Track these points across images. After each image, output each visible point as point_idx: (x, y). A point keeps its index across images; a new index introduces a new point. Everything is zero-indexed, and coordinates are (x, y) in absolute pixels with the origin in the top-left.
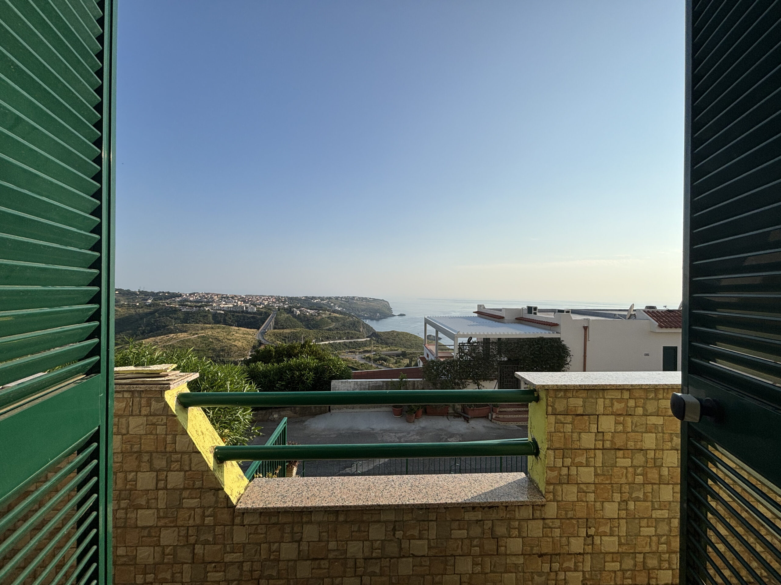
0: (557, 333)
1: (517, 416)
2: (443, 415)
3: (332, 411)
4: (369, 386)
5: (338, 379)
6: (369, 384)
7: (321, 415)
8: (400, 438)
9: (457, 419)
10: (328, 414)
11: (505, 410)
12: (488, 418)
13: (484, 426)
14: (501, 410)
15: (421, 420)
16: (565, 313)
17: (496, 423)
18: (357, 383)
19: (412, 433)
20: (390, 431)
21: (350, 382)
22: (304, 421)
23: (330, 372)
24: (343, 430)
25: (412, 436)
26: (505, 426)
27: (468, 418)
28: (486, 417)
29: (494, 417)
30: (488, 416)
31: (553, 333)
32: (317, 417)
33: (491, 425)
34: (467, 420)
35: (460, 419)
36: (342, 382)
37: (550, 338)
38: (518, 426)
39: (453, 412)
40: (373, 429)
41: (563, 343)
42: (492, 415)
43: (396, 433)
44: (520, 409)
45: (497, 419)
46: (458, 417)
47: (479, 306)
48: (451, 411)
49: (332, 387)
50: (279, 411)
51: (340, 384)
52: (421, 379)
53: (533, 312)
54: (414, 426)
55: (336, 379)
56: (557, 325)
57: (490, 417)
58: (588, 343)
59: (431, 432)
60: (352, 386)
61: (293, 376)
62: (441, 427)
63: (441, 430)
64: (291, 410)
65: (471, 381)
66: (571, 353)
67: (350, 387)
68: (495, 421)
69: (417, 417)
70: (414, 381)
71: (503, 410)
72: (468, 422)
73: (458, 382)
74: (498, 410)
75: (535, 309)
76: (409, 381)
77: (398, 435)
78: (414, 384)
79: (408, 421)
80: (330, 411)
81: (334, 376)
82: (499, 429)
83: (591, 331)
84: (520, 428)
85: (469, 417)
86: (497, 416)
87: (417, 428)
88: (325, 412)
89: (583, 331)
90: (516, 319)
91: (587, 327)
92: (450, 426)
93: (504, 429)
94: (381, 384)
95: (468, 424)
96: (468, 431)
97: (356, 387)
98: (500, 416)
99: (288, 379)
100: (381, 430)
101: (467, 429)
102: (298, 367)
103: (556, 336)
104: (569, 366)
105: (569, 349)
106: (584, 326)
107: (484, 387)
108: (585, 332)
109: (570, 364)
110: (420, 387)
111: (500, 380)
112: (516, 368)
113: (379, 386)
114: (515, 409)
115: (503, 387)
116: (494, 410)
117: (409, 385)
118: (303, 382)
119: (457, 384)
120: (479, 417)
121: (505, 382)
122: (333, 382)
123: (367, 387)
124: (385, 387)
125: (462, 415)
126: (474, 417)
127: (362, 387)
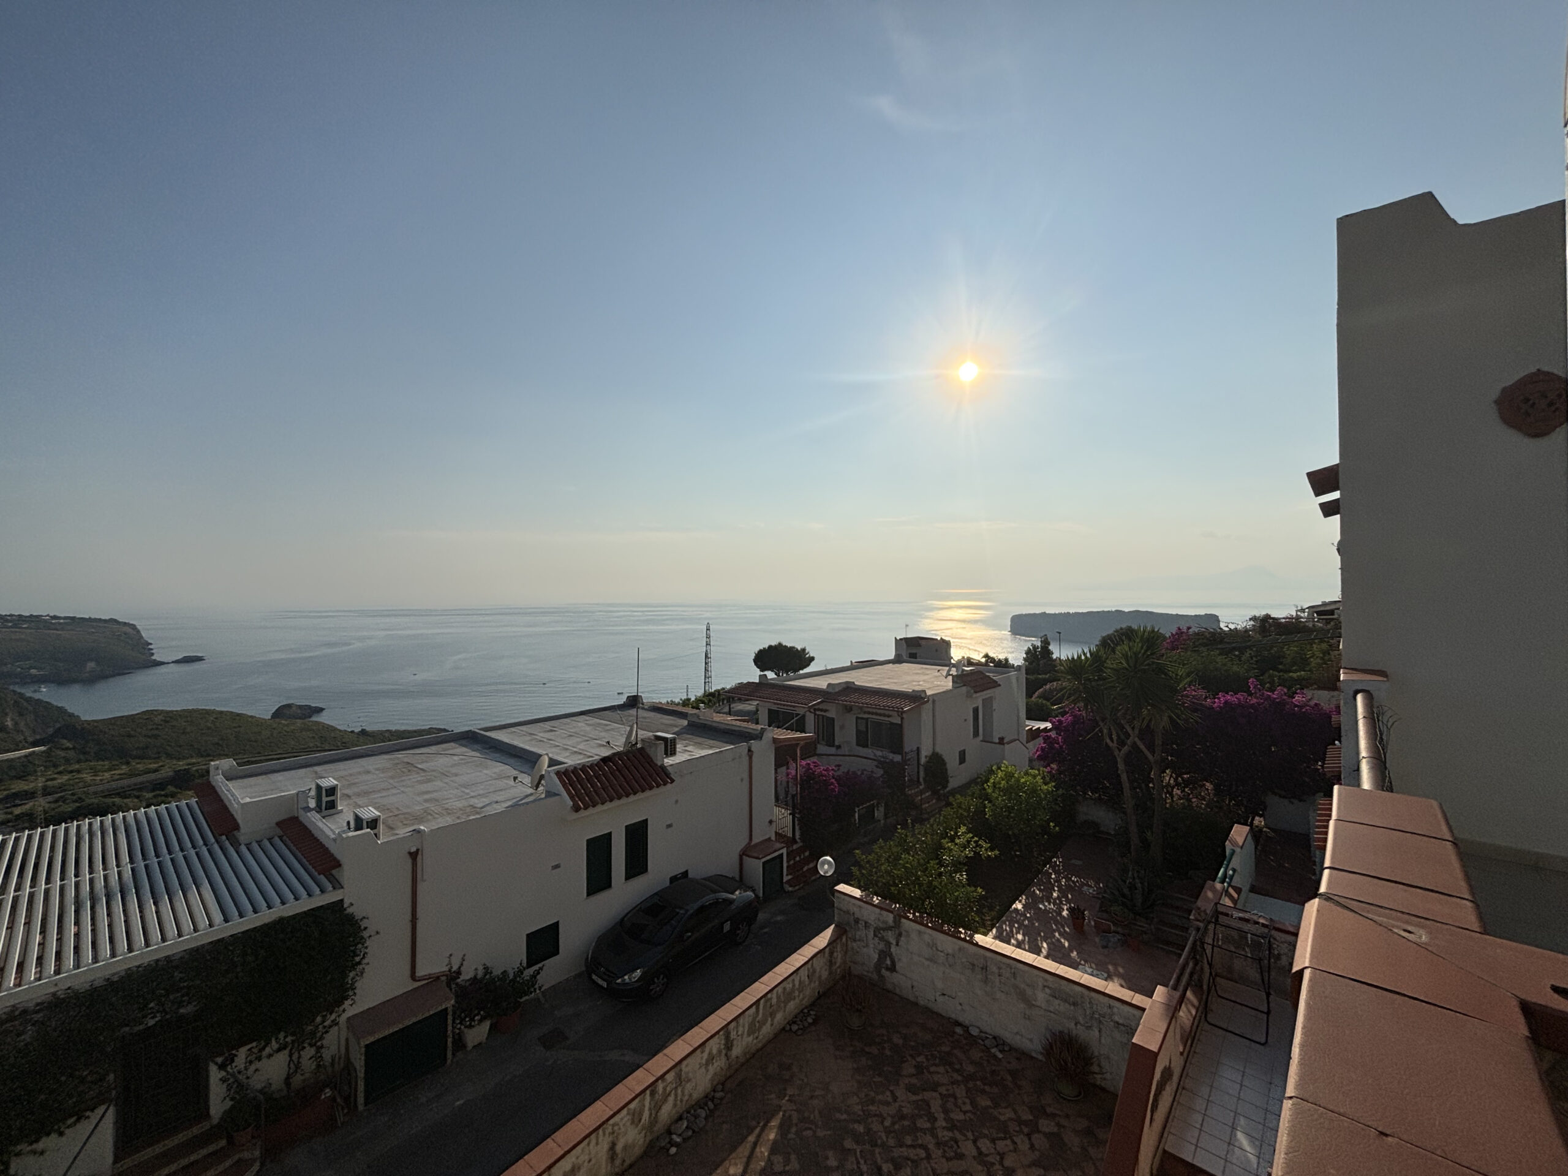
0: (336, 888)
16: (364, 830)
31: (323, 892)
41: (350, 910)
44: (194, 1157)
53: (325, 799)
56: (338, 865)
58: (421, 887)
75: (331, 791)
83: (427, 862)
89: (409, 861)
90: (278, 824)
91: (418, 850)
103: (331, 897)
104: (364, 966)
105: (363, 924)
106: (410, 854)
107: (42, 1153)
108: (413, 864)
109: (365, 961)
111: (127, 1093)
112: (190, 1034)
114: (173, 1167)
115: (139, 1109)
121: (148, 1091)
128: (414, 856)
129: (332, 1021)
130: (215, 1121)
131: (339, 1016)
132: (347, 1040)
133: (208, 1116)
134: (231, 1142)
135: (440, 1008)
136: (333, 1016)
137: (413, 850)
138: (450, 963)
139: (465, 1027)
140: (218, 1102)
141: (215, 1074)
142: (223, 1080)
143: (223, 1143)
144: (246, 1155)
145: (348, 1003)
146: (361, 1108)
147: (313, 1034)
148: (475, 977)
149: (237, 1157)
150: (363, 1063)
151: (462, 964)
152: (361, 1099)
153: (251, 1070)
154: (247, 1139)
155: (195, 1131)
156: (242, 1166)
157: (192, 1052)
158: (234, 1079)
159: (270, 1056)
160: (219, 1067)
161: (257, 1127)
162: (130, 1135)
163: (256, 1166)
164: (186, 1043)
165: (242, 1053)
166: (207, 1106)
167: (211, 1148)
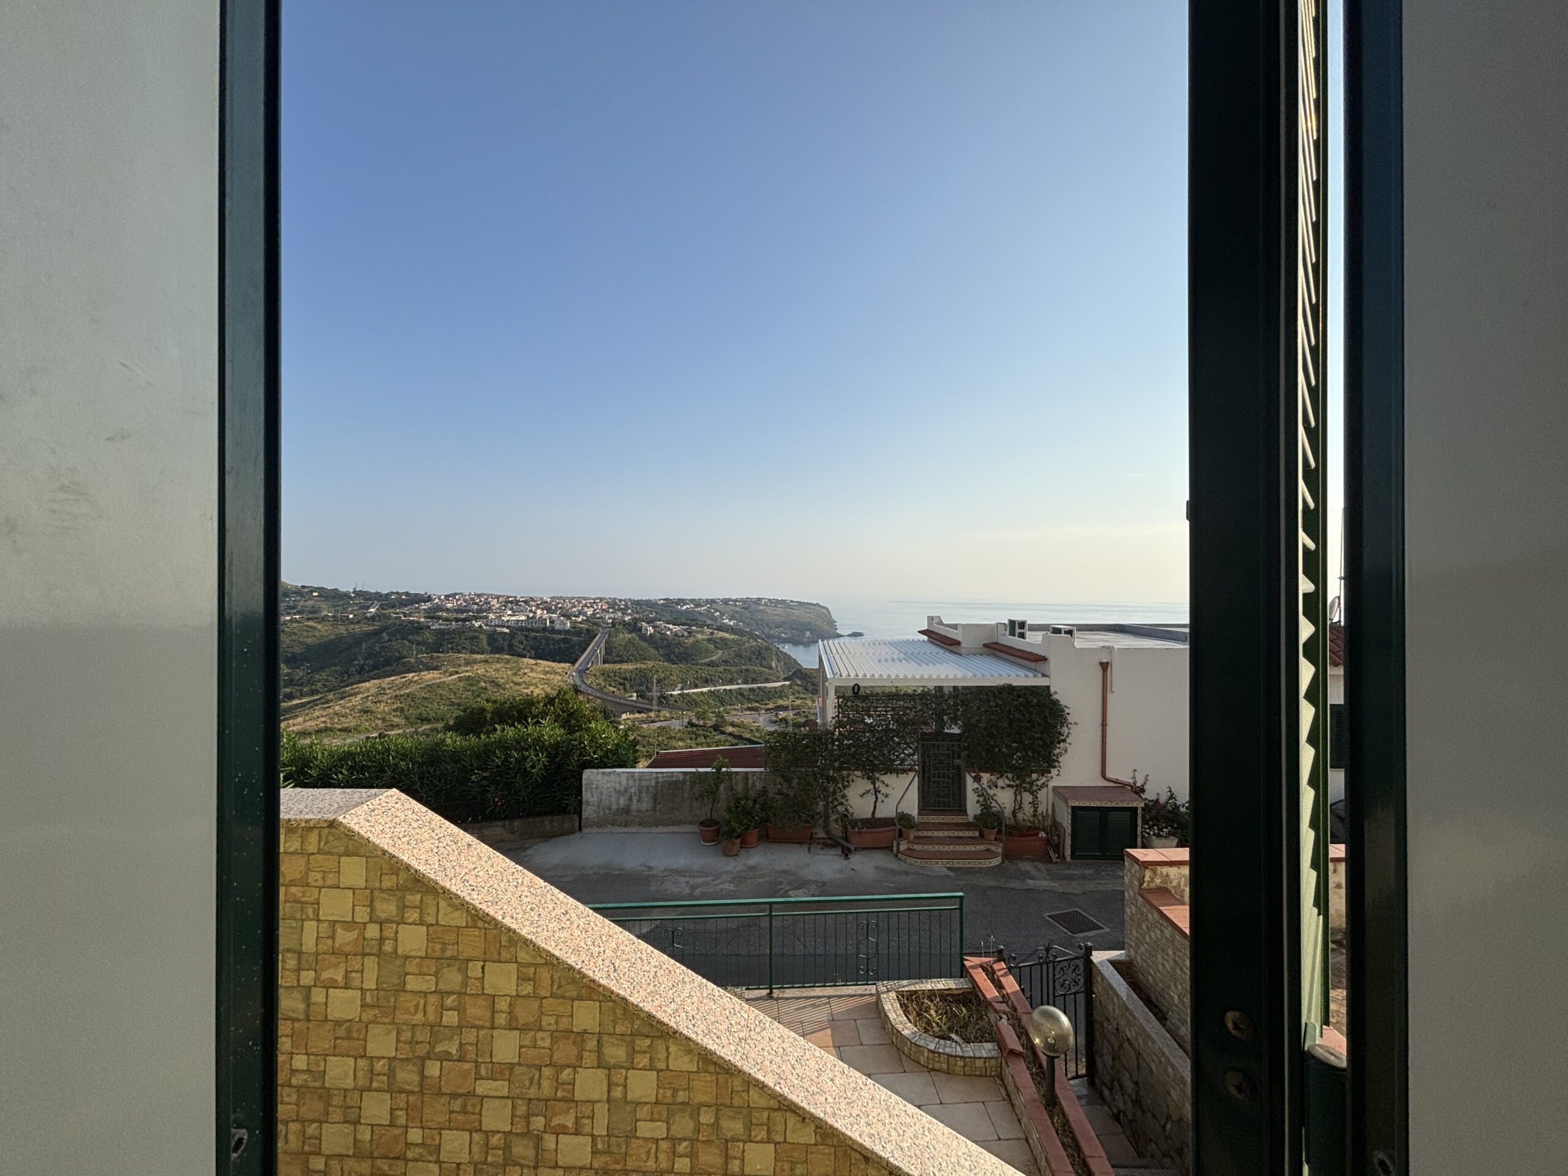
0: (1044, 675)
1: (951, 848)
2: (801, 843)
3: (584, 830)
4: (657, 783)
5: (598, 767)
6: (657, 778)
7: (562, 838)
8: (693, 888)
9: (826, 850)
10: (578, 835)
11: (930, 834)
12: (892, 851)
13: (877, 868)
14: (920, 834)
15: (752, 851)
16: (1063, 635)
17: (905, 862)
18: (633, 776)
19: (724, 877)
20: (681, 872)
21: (619, 774)
22: (526, 849)
23: (582, 754)
24: (591, 868)
25: (721, 883)
26: (922, 868)
27: (849, 850)
28: (889, 848)
29: (902, 848)
30: (892, 846)
31: (1035, 676)
32: (553, 841)
33: (893, 864)
34: (846, 853)
35: (833, 851)
36: (603, 773)
37: (1026, 688)
38: (949, 869)
39: (826, 838)
40: (650, 868)
41: (1055, 697)
42: (898, 845)
43: (691, 877)
44: (961, 834)
45: (910, 853)
46: (831, 846)
47: (931, 619)
48: (821, 834)
49: (584, 782)
50: (480, 829)
51: (600, 777)
52: (762, 769)
53: (1018, 631)
54: (735, 864)
55: (593, 767)
56: (1044, 659)
57: (895, 849)
58: (1110, 697)
59: (763, 876)
60: (624, 782)
61: (506, 760)
62: (785, 867)
63: (785, 872)
64: (504, 826)
65: (859, 773)
66: (1070, 719)
67: (620, 783)
68: (903, 857)
69: (744, 845)
70: (746, 773)
71: (926, 834)
72: (847, 857)
73: (833, 777)
74: (912, 834)
75: (1022, 625)
76: (737, 773)
77: (691, 882)
78: (747, 779)
79: (726, 854)
80: (580, 830)
81: (590, 762)
82: (906, 873)
83: (1117, 675)
84: (952, 874)
85: (852, 847)
86: (910, 846)
87: (738, 869)
88: (571, 832)
89: (1099, 671)
90: (985, 645)
91: (1108, 663)
92: (807, 865)
93: (917, 874)
94: (681, 778)
95: (846, 862)
96: (838, 876)
97: (631, 783)
98: (915, 847)
99: (498, 766)
100: (666, 870)
101: (841, 871)
102: (520, 744)
103: (1040, 682)
104: (1067, 745)
105: (1067, 711)
106: (1102, 664)
107: (887, 786)
108: (1103, 674)
109: (1068, 740)
110: (759, 785)
111: (924, 772)
112: (956, 749)
113: (676, 782)
114: (950, 833)
115: (929, 787)
116: (904, 835)
117: (737, 781)
118: (526, 773)
119: (833, 779)
120: (873, 848)
121: (934, 777)
122: (587, 774)
123: (653, 784)
124: (688, 783)
125: (839, 843)
126: (864, 849)
127: (644, 783)
128: (1105, 666)
129: (1043, 784)
130: (971, 819)
131: (1048, 781)
132: (1053, 805)
133: (964, 812)
134: (982, 835)
135: (1131, 805)
136: (1044, 779)
137: (1104, 661)
138: (1134, 778)
139: (1154, 835)
140: (973, 808)
141: (970, 784)
142: (975, 790)
143: (977, 834)
144: (993, 848)
145: (1054, 772)
146: (1068, 859)
147: (1031, 783)
148: (1158, 800)
149: (987, 847)
150: (1070, 821)
151: (1145, 783)
152: (1068, 852)
153: (991, 792)
154: (992, 837)
155: (959, 819)
156: (989, 854)
157: (958, 762)
158: (981, 794)
159: (1003, 788)
160: (972, 780)
161: (999, 832)
162: (926, 803)
163: (999, 859)
164: (953, 754)
165: (986, 777)
166: (965, 805)
167: (970, 834)
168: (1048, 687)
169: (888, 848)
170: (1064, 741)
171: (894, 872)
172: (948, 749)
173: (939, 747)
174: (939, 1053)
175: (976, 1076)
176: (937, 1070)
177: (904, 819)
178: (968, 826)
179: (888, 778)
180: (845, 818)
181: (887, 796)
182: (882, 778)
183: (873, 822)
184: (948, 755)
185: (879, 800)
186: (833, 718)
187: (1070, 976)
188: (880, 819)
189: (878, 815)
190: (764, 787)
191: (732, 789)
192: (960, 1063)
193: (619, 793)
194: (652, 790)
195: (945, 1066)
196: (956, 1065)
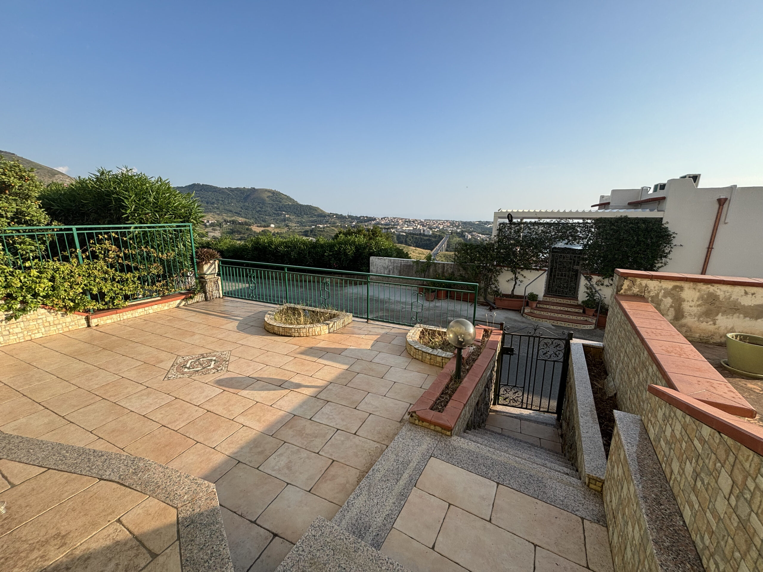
0: (659, 211)
1: (560, 315)
2: (469, 301)
4: (401, 265)
5: (377, 256)
6: (401, 263)
9: (482, 307)
11: (547, 307)
12: (520, 312)
13: (506, 317)
14: (541, 306)
15: (441, 301)
17: (525, 318)
18: (390, 261)
20: (401, 303)
21: (385, 259)
23: (369, 249)
26: (535, 322)
27: (494, 308)
29: (526, 311)
33: (517, 318)
35: (485, 307)
36: (378, 258)
38: (553, 325)
39: (484, 301)
41: (666, 226)
42: (524, 309)
44: (569, 309)
45: (531, 314)
46: (485, 305)
47: (602, 196)
49: (370, 262)
51: (377, 260)
52: (453, 263)
54: (429, 304)
55: (374, 256)
57: (522, 311)
58: (721, 227)
59: (440, 310)
60: (387, 263)
61: (339, 248)
62: (455, 309)
65: (506, 269)
66: (674, 242)
67: (385, 264)
68: (526, 316)
69: (437, 298)
70: (444, 264)
71: (544, 306)
72: (491, 310)
74: (536, 305)
75: (664, 186)
76: (439, 263)
78: (444, 267)
79: (427, 299)
80: (367, 284)
81: (373, 253)
82: (523, 322)
83: (731, 208)
84: (553, 327)
85: (496, 307)
86: (532, 311)
87: (430, 306)
89: (717, 206)
91: (726, 199)
94: (412, 263)
97: (390, 264)
98: (535, 312)
99: (336, 251)
103: (656, 215)
105: (674, 235)
106: (719, 201)
107: (524, 277)
108: (719, 208)
109: (670, 256)
110: (450, 271)
111: (551, 271)
112: (576, 259)
113: (410, 266)
114: (562, 308)
115: (554, 281)
116: (530, 304)
117: (439, 268)
118: (346, 254)
119: (490, 270)
120: (510, 310)
121: (558, 276)
122: (372, 258)
123: (399, 265)
124: (415, 266)
125: (490, 305)
126: (503, 309)
127: (395, 264)
128: (722, 202)
130: (580, 302)
133: (577, 299)
134: (584, 312)
137: (722, 199)
140: (582, 296)
141: (583, 281)
142: (586, 285)
143: (581, 311)
144: (590, 320)
149: (586, 318)
153: (598, 288)
154: (591, 314)
155: (572, 302)
156: (586, 322)
157: (576, 267)
158: (590, 288)
159: (607, 286)
160: (584, 278)
161: (596, 311)
162: (550, 290)
163: (593, 327)
164: (574, 262)
165: (595, 278)
166: (577, 294)
167: (577, 310)
168: (662, 219)
169: (518, 311)
170: (665, 257)
171: (515, 321)
172: (571, 259)
173: (564, 257)
174: (419, 350)
175: (437, 366)
176: (417, 359)
177: (533, 297)
178: (577, 306)
179: (525, 273)
180: (497, 293)
181: (521, 282)
182: (522, 273)
183: (512, 296)
184: (570, 263)
185: (518, 284)
186: (495, 236)
187: (551, 350)
188: (516, 295)
189: (515, 294)
190: (453, 272)
191: (436, 271)
192: (428, 357)
193: (384, 268)
194: (399, 268)
195: (420, 357)
196: (426, 357)
